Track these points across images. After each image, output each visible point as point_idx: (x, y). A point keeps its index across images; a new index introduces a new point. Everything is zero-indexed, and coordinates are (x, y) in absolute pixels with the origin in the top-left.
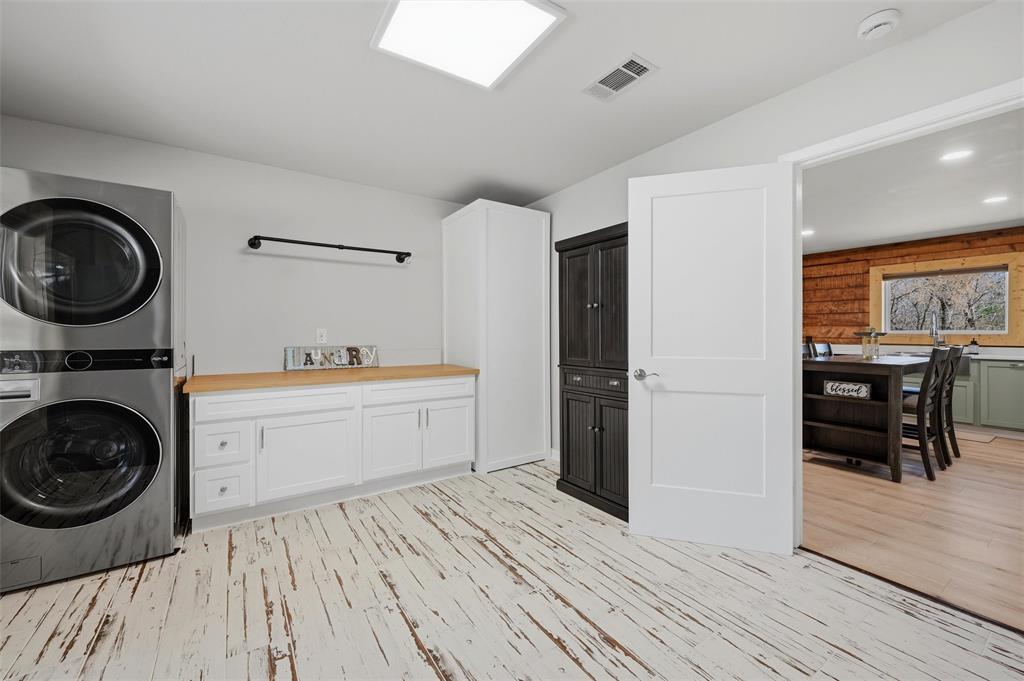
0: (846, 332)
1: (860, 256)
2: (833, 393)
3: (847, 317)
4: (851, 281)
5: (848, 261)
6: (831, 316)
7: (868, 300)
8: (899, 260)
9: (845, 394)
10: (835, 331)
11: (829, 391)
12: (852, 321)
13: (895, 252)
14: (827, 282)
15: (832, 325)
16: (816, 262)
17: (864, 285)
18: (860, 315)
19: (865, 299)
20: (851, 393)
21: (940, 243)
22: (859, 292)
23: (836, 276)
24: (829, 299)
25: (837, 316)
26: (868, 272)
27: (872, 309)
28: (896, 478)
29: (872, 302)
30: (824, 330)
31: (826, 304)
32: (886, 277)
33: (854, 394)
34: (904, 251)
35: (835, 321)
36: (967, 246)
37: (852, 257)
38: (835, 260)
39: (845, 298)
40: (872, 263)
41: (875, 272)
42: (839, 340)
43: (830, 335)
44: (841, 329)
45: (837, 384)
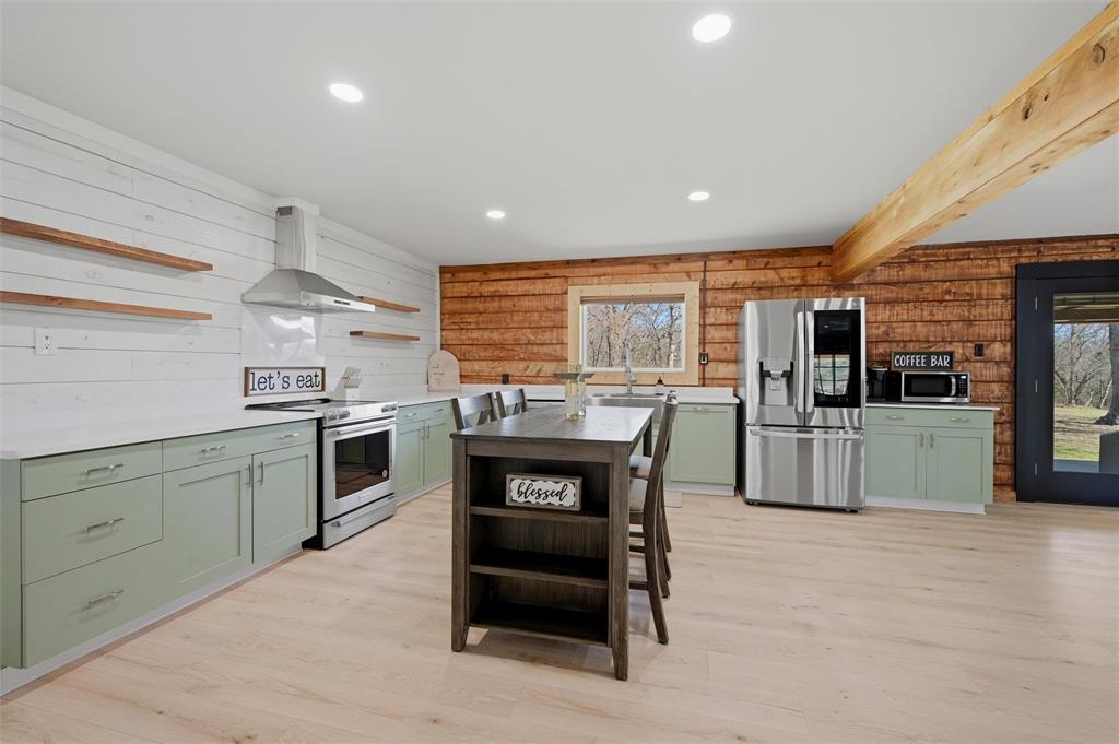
0: (544, 369)
1: (558, 272)
2: (522, 500)
3: (546, 349)
4: (550, 302)
5: (547, 277)
6: (529, 347)
7: (567, 327)
8: (595, 280)
9: (541, 501)
10: (533, 368)
11: (515, 497)
12: (550, 355)
13: (593, 270)
14: (526, 303)
15: (530, 360)
16: (513, 275)
17: (562, 310)
18: (559, 346)
19: (562, 326)
20: (550, 499)
21: (632, 263)
22: (557, 316)
23: (534, 295)
24: (526, 325)
25: (535, 348)
26: (566, 293)
27: (570, 340)
28: (620, 673)
29: (570, 330)
30: (522, 365)
31: (524, 331)
32: (584, 300)
33: (555, 501)
34: (601, 270)
35: (533, 354)
36: (653, 269)
37: (551, 272)
38: (533, 273)
39: (543, 324)
40: (570, 281)
41: (574, 293)
42: (535, 379)
43: (528, 373)
44: (539, 365)
45: (528, 482)
